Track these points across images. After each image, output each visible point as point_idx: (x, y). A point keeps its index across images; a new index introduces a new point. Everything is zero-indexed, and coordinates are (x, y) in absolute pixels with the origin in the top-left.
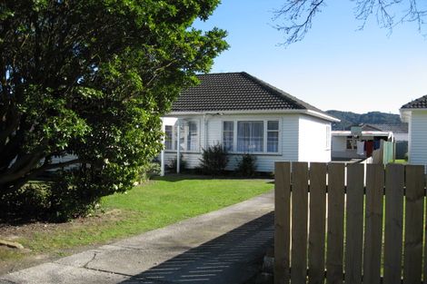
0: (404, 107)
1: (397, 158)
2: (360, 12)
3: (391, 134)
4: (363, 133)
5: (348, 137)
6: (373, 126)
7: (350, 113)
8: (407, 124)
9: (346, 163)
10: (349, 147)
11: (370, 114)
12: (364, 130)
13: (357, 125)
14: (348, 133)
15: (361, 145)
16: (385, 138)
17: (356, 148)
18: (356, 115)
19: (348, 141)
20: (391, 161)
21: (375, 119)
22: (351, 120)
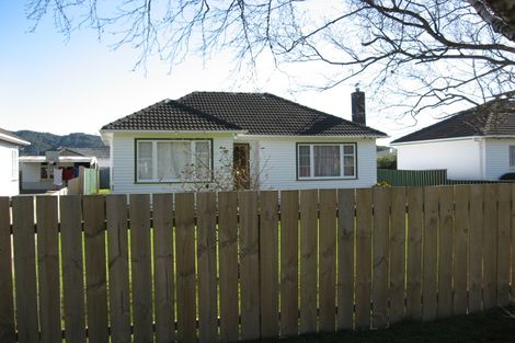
0: (104, 128)
1: (101, 188)
2: (32, 10)
3: (94, 160)
4: (61, 158)
5: (43, 164)
6: (73, 150)
7: (48, 134)
8: (109, 147)
9: (35, 196)
10: (44, 175)
11: (73, 136)
12: (62, 155)
13: (54, 149)
14: (42, 159)
15: (58, 174)
16: (87, 165)
17: (52, 177)
18: (56, 137)
19: (43, 169)
20: (94, 191)
21: (78, 141)
22: (49, 143)
